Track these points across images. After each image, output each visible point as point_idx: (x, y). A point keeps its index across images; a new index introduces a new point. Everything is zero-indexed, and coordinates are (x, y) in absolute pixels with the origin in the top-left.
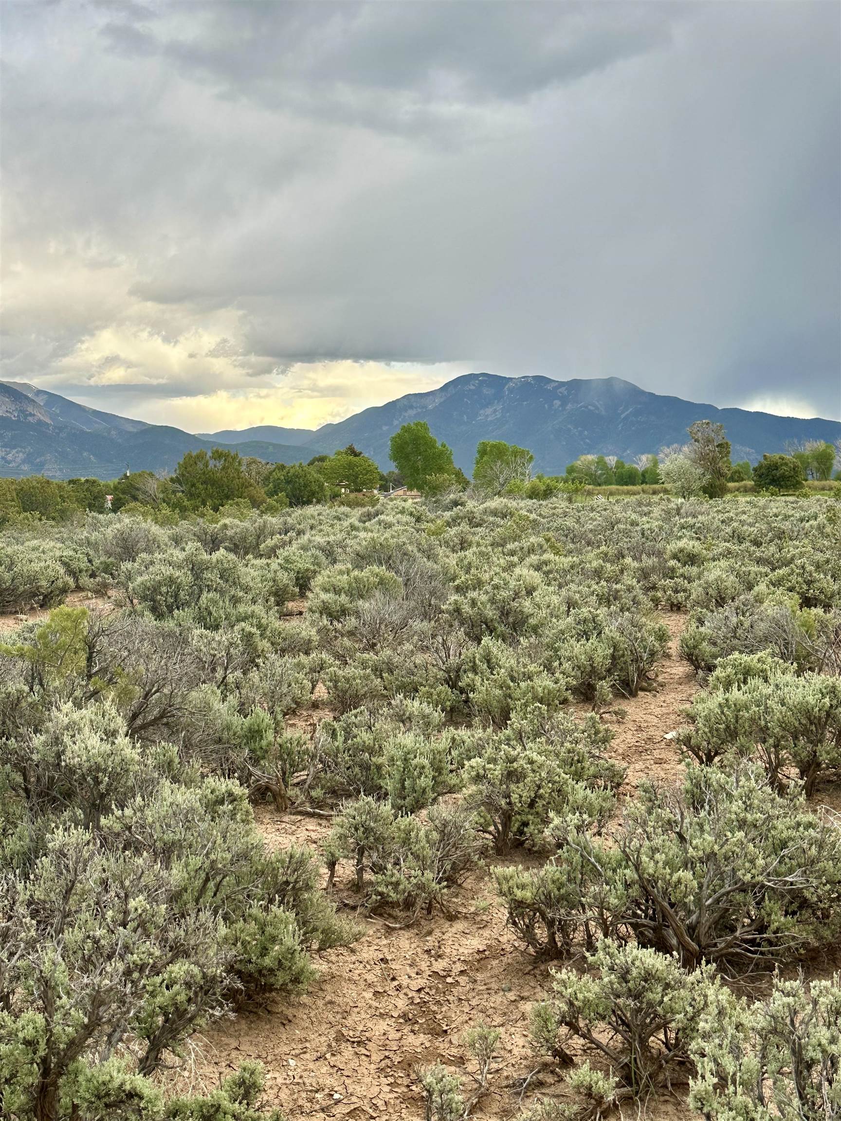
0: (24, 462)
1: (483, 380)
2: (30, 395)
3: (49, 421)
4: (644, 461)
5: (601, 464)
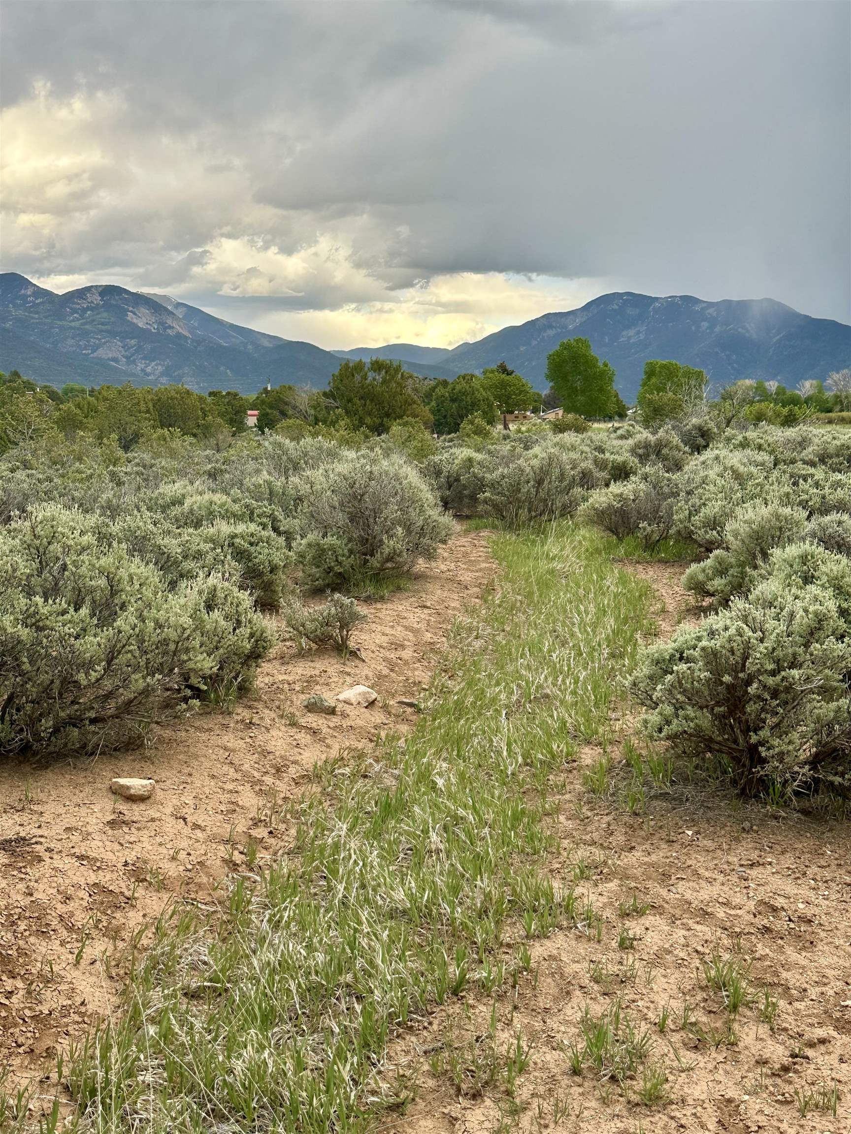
0: (162, 374)
1: (627, 300)
2: (169, 308)
3: (187, 334)
4: (807, 387)
5: (761, 391)
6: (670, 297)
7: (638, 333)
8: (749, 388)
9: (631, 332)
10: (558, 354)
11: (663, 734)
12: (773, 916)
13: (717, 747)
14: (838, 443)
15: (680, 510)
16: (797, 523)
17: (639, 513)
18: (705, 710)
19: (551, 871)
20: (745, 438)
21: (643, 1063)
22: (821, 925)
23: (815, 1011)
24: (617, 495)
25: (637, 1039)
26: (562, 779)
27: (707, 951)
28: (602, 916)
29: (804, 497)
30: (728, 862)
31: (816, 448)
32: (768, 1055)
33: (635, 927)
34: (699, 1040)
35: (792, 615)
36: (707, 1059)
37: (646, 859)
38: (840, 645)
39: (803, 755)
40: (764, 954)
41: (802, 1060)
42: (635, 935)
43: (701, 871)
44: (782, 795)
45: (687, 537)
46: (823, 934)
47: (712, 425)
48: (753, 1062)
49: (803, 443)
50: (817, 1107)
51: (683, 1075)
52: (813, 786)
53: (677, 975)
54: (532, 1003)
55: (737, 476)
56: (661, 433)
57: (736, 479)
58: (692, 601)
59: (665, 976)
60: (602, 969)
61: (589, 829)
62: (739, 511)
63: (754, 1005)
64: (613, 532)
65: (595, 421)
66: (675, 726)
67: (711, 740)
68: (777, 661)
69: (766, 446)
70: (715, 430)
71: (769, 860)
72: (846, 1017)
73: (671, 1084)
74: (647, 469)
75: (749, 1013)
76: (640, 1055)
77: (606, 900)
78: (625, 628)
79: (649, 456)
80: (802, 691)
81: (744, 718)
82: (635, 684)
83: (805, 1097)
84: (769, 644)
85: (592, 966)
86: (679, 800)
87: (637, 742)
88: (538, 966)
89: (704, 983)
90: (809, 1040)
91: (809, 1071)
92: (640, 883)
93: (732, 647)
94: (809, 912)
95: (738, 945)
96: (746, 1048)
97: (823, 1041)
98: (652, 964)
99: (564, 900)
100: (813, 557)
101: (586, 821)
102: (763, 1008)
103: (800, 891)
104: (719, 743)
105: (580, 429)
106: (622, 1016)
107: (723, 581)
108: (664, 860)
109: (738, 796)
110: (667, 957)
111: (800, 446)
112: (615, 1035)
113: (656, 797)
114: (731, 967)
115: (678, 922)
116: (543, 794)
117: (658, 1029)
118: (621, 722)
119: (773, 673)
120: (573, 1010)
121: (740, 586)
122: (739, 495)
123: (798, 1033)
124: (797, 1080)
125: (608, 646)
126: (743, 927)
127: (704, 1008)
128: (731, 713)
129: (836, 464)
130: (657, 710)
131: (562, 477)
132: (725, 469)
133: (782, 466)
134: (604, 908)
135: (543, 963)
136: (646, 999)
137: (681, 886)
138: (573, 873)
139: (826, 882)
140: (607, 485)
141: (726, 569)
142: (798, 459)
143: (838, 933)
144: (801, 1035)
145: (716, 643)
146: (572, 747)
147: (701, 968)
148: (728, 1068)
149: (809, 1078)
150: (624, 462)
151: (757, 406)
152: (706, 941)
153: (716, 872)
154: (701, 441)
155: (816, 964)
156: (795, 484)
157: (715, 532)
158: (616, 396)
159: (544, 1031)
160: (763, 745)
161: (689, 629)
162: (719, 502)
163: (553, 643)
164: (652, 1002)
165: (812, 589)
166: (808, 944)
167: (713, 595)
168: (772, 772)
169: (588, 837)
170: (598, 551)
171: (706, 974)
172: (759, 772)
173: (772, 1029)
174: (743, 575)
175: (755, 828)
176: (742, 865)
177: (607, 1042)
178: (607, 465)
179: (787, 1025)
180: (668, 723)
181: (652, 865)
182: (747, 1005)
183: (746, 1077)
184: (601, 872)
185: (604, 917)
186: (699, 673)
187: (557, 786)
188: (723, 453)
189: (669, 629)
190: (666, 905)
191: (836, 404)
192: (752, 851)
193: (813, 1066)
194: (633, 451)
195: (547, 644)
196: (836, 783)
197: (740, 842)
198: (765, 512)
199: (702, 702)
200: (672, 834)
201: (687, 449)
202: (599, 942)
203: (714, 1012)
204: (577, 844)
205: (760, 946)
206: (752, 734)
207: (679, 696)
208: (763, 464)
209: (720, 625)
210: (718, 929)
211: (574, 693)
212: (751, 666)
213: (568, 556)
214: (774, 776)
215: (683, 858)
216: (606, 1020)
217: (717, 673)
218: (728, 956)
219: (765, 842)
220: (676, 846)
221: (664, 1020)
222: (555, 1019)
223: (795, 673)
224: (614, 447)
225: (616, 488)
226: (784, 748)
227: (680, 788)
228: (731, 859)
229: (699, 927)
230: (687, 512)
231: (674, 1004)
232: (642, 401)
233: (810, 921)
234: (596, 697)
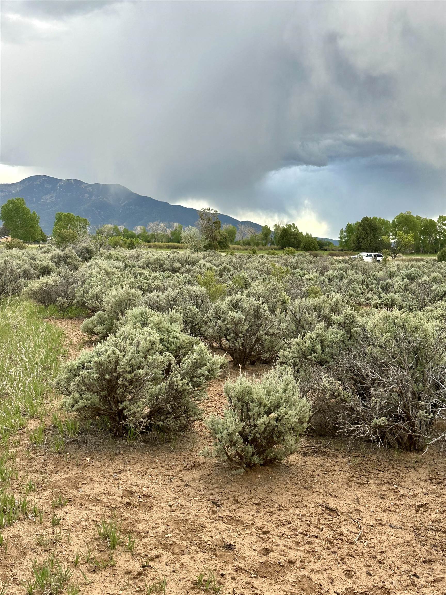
1: (45, 179)
4: (138, 230)
5: (116, 230)
6: (68, 180)
7: (52, 197)
8: (110, 229)
9: (48, 197)
10: (6, 206)
11: (74, 408)
12: (131, 497)
13: (102, 412)
14: (154, 257)
15: (79, 291)
16: (138, 297)
17: (57, 293)
18: (96, 394)
19: (13, 489)
20: (110, 254)
21: (67, 584)
22: (154, 497)
23: (153, 542)
24: (44, 283)
25: (63, 571)
26: (17, 439)
27: (99, 520)
28: (42, 510)
29: (140, 284)
30: (108, 472)
31: (144, 259)
32: (131, 568)
33: (60, 513)
34: (96, 567)
35: (139, 342)
36: (100, 576)
37: (65, 476)
38: (161, 356)
39: (145, 412)
40: (127, 516)
41: (148, 568)
42: (60, 517)
43: (95, 479)
44: (135, 434)
45: (83, 305)
46: (156, 502)
47: (92, 247)
48: (123, 574)
49: (138, 257)
50: (156, 591)
51: (88, 586)
52: (149, 428)
53: (84, 534)
54: (4, 562)
55: (107, 273)
56: (66, 251)
57: (107, 275)
58: (86, 338)
59: (77, 536)
60: (43, 538)
61: (33, 464)
62: (108, 291)
63: (123, 544)
64: (42, 303)
65: (29, 243)
66: (81, 403)
67: (99, 409)
68: (132, 366)
69: (120, 258)
70: (94, 250)
71: (129, 468)
72: (168, 543)
73: (82, 592)
74: (60, 269)
75: (121, 548)
76: (65, 580)
77: (44, 501)
78: (51, 354)
79: (60, 262)
80: (144, 381)
81: (116, 396)
82: (58, 383)
83: (150, 586)
84: (128, 357)
85: (37, 537)
86: (83, 442)
87: (59, 414)
88: (7, 542)
89: (98, 536)
90: (151, 557)
91: (151, 573)
92: (62, 489)
93: (110, 360)
94: (149, 492)
95: (114, 514)
96: (120, 567)
97: (157, 557)
98: (70, 531)
99: (21, 504)
100: (146, 314)
101: (32, 460)
102: (127, 544)
103: (144, 482)
104: (103, 410)
105: (21, 248)
106: (55, 561)
107: (102, 327)
108: (75, 475)
109: (113, 437)
110: (78, 526)
111: (137, 258)
112: (51, 571)
113: (70, 443)
114: (111, 526)
115: (83, 507)
116: (7, 448)
117: (75, 564)
118: (50, 404)
119: (130, 372)
120: (27, 563)
121: (111, 329)
122: (109, 283)
123: (145, 555)
124: (146, 579)
125: (41, 364)
126: (116, 504)
127: (98, 550)
128: (109, 394)
129: (154, 268)
130: (71, 396)
131: (12, 272)
132: (101, 270)
133: (128, 268)
134: (43, 505)
135: (10, 539)
136: (67, 550)
137: (84, 488)
138: (25, 489)
139: (156, 475)
140: (38, 278)
141: (104, 321)
142: (136, 265)
143: (163, 500)
144: (147, 556)
145: (102, 359)
146: (23, 420)
147: (96, 529)
148: (111, 578)
149: (151, 576)
150: (47, 266)
151: (115, 238)
152: (98, 515)
153: (102, 478)
154: (87, 255)
155: (153, 518)
156: (136, 277)
157: (97, 302)
158: (41, 230)
159: (11, 576)
160: (125, 410)
161: (87, 353)
162: (99, 287)
163: (10, 365)
164: (71, 551)
165: (148, 329)
166: (149, 509)
167: (97, 335)
168: (130, 423)
169: (33, 469)
170: (34, 313)
171: (99, 532)
172: (123, 423)
173: (132, 555)
174: (112, 323)
175: (121, 452)
176: (115, 473)
177: (47, 576)
178: (37, 267)
179: (140, 551)
180: (77, 402)
181: (69, 479)
182: (120, 545)
183: (120, 582)
184: (41, 486)
185: (44, 510)
186: (93, 375)
187: (14, 443)
188: (99, 261)
189: (74, 353)
190: (77, 499)
191: (152, 238)
192: (120, 465)
193: (153, 570)
194: (52, 260)
195: (7, 365)
196: (160, 425)
197: (114, 461)
198: (122, 291)
199: (95, 390)
200: (79, 461)
201: (80, 259)
202: (41, 524)
203: (103, 551)
204: (27, 473)
205: (125, 513)
206: (120, 404)
207: (83, 388)
208: (119, 268)
209: (103, 349)
210: (104, 507)
211: (23, 391)
212: (119, 370)
213: (17, 316)
214: (131, 425)
215: (85, 473)
216: (47, 564)
217: (102, 374)
218: (109, 521)
219: (126, 459)
220: (81, 467)
221: (77, 559)
222: (17, 568)
223: (141, 371)
224: (41, 257)
225: (43, 279)
226: (136, 410)
227: (83, 436)
228: (109, 470)
229: (94, 508)
230: (82, 292)
231: (82, 550)
232: (55, 234)
233: (149, 496)
234: (36, 392)
